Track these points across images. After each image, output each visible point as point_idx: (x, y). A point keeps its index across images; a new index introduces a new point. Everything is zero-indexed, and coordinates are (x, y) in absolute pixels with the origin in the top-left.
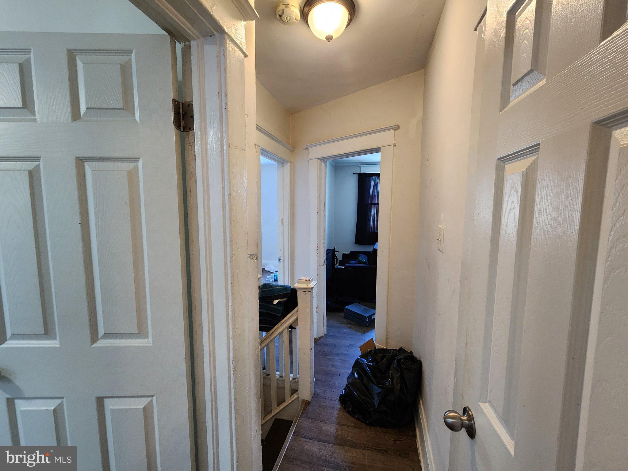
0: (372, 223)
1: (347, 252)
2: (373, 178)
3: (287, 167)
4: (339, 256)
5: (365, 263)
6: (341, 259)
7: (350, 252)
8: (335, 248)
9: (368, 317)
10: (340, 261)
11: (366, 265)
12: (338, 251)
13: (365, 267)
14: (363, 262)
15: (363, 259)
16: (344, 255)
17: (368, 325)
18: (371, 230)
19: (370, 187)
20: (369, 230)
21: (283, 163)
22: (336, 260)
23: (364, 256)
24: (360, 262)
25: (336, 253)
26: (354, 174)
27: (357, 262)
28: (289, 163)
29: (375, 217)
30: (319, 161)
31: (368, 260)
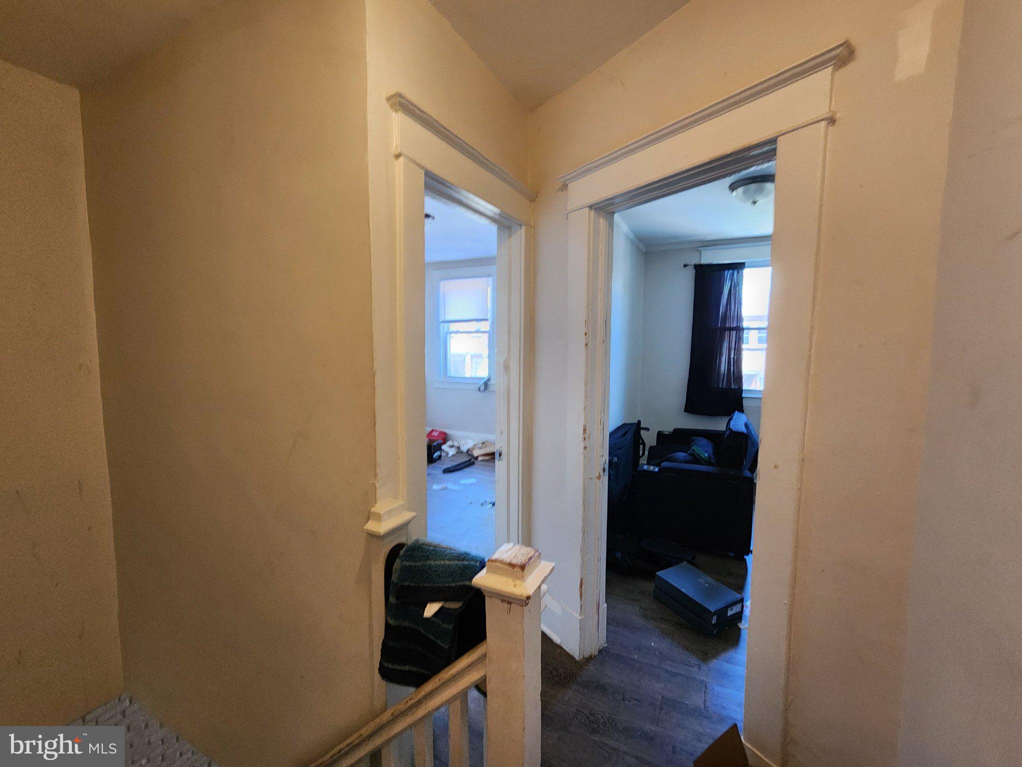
0: (723, 367)
1: (668, 428)
2: (728, 274)
3: (520, 236)
4: (649, 439)
5: (708, 463)
6: (655, 444)
7: (674, 430)
8: (639, 422)
9: (716, 613)
10: (651, 447)
11: (710, 469)
12: (647, 429)
13: (708, 473)
14: (703, 459)
15: (703, 449)
16: (660, 435)
17: (715, 632)
18: (723, 384)
19: (721, 293)
20: (718, 382)
21: (510, 228)
22: (641, 447)
23: (704, 441)
24: (696, 460)
25: (643, 432)
26: (685, 266)
27: (690, 457)
28: (524, 228)
29: (732, 356)
30: (592, 213)
31: (716, 451)
